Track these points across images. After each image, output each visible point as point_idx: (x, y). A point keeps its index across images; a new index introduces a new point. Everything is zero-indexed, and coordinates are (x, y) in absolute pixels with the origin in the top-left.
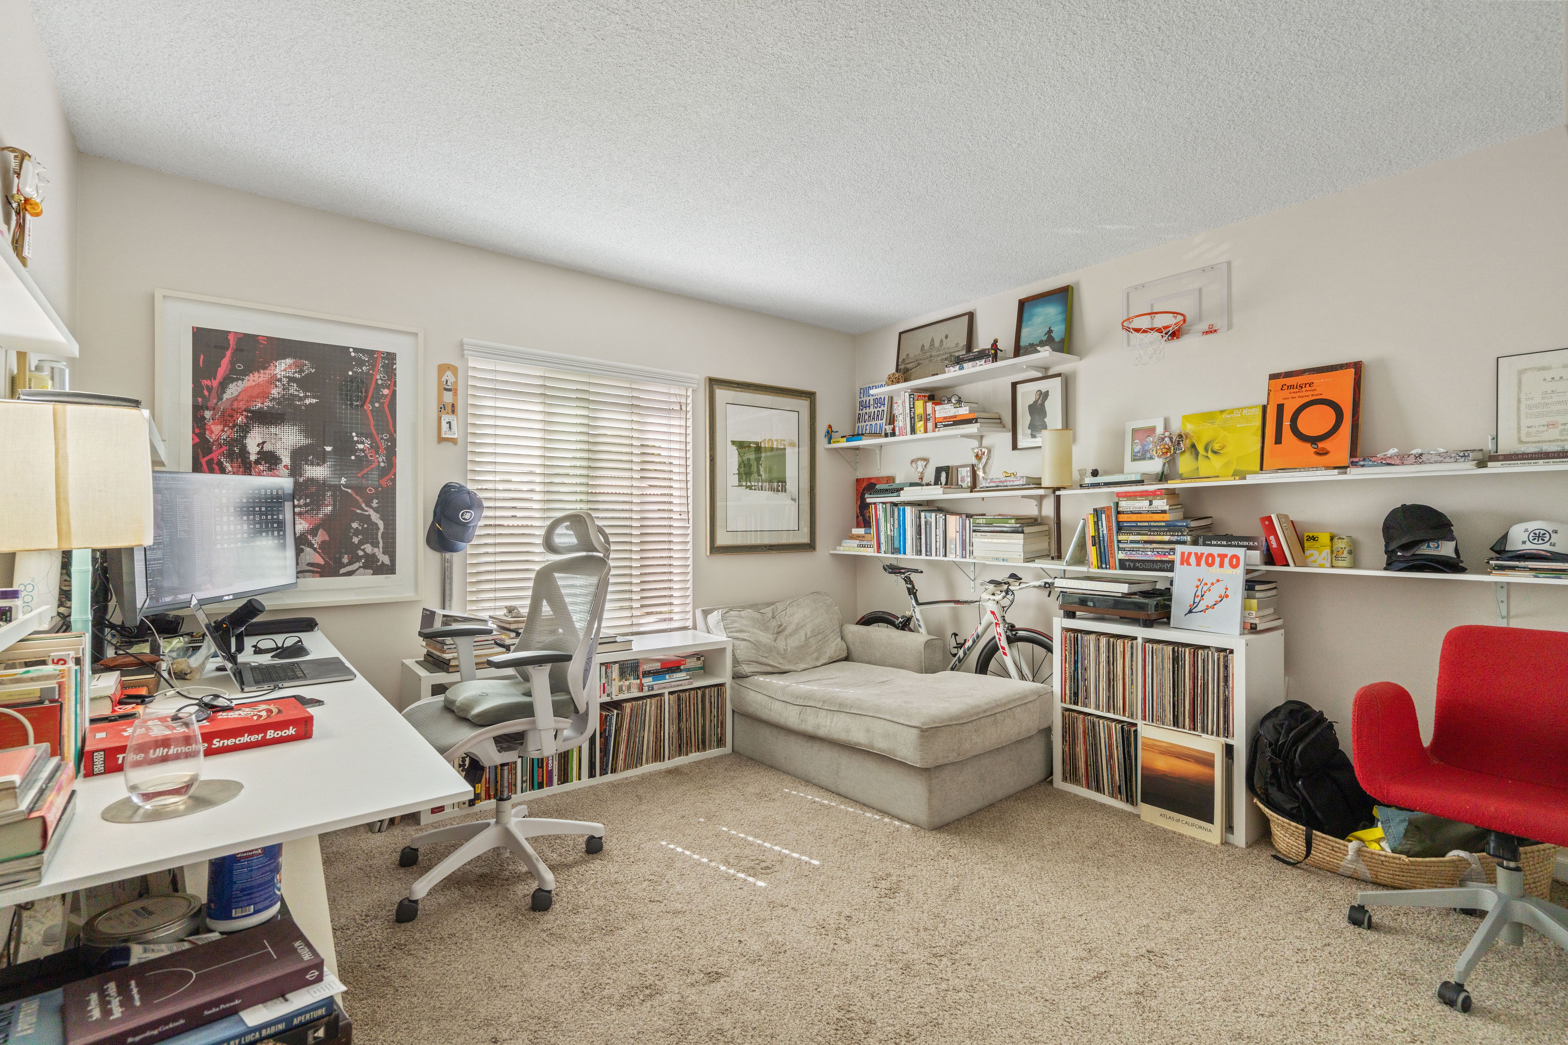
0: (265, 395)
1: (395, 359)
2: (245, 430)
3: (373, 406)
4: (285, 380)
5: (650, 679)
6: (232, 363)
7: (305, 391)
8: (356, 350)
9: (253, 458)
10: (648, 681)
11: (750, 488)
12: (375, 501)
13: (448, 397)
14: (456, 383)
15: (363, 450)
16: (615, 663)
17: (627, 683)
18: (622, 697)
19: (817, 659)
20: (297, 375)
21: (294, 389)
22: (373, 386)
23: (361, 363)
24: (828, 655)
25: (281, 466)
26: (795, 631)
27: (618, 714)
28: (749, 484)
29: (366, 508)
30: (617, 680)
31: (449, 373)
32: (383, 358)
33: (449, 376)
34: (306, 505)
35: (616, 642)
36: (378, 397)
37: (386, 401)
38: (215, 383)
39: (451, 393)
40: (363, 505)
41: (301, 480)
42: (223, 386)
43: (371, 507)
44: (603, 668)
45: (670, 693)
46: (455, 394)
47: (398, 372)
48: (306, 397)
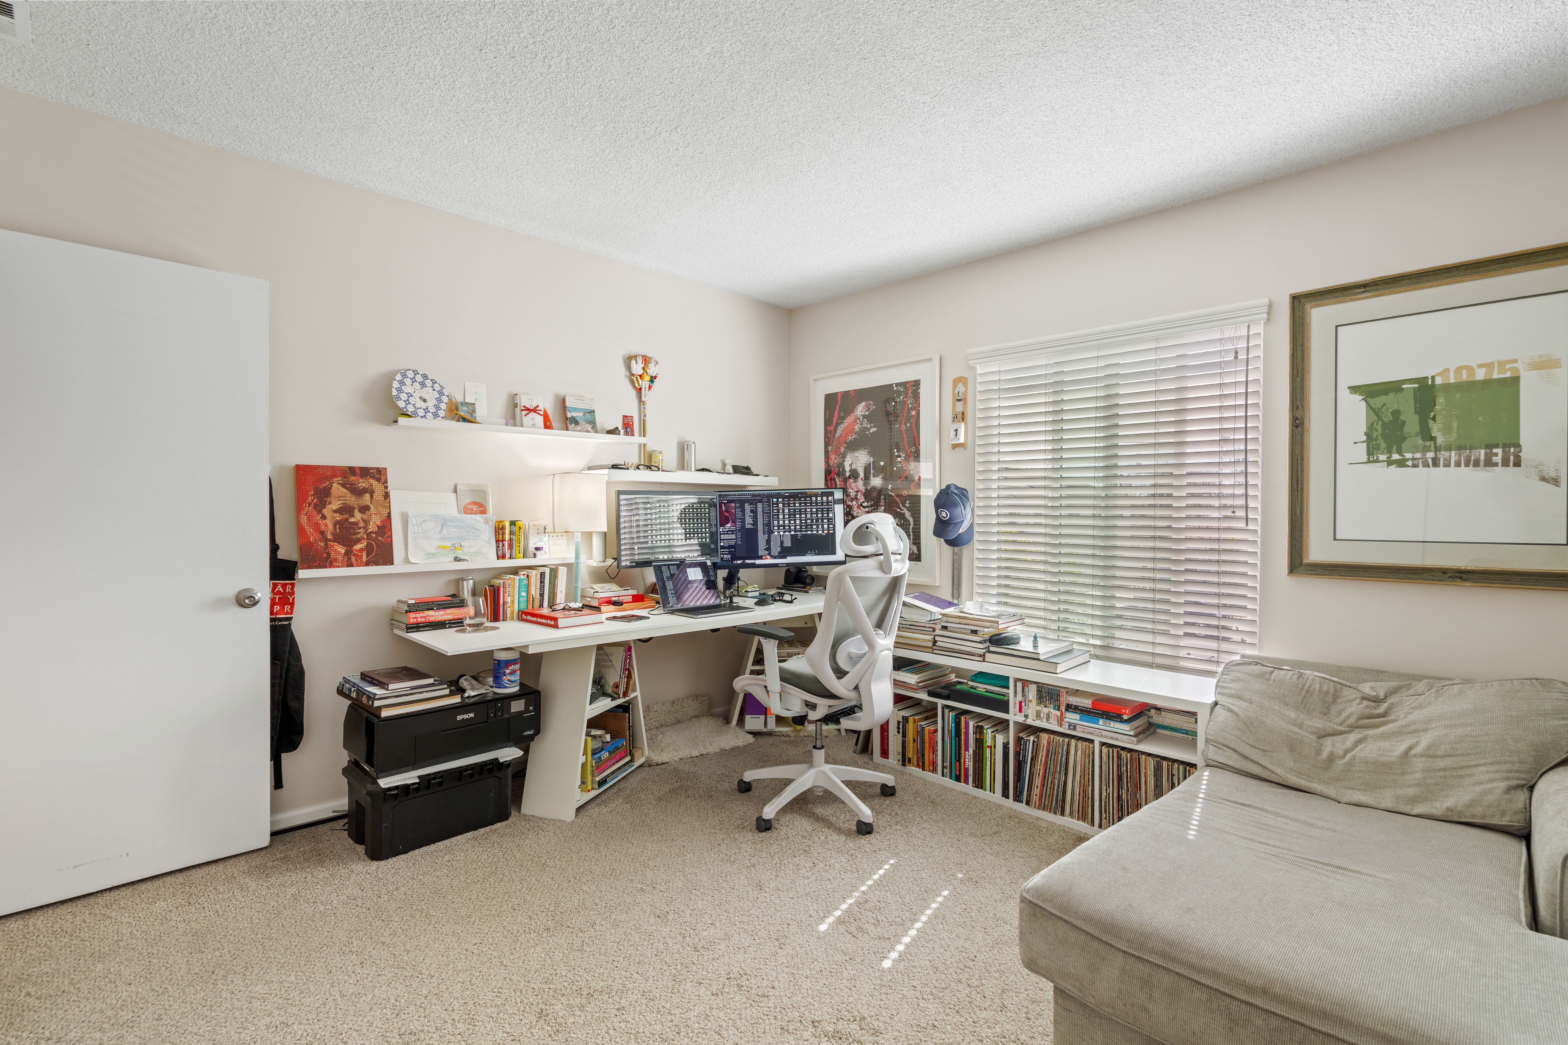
0: (852, 431)
1: (919, 384)
2: (844, 456)
3: (906, 426)
4: (861, 418)
5: (1078, 716)
6: (839, 413)
7: (870, 423)
8: (897, 385)
9: (848, 474)
10: (1072, 717)
11: (1401, 464)
12: (908, 502)
13: (960, 407)
14: (966, 393)
15: (900, 462)
16: (1035, 683)
17: (1046, 710)
18: (1038, 723)
19: (1414, 800)
20: (867, 413)
21: (866, 424)
22: (906, 410)
23: (899, 393)
24: (1449, 802)
25: (859, 479)
26: (1399, 734)
27: (1034, 741)
28: (1395, 456)
29: (902, 508)
30: (1034, 702)
31: (960, 385)
32: (912, 386)
33: (961, 388)
34: (871, 506)
35: (1039, 660)
36: (909, 417)
37: (913, 420)
38: (833, 427)
39: (961, 403)
40: (901, 505)
41: (869, 488)
42: (836, 429)
43: (905, 506)
44: (1019, 685)
45: (1103, 744)
46: (965, 403)
47: (921, 395)
48: (871, 427)
